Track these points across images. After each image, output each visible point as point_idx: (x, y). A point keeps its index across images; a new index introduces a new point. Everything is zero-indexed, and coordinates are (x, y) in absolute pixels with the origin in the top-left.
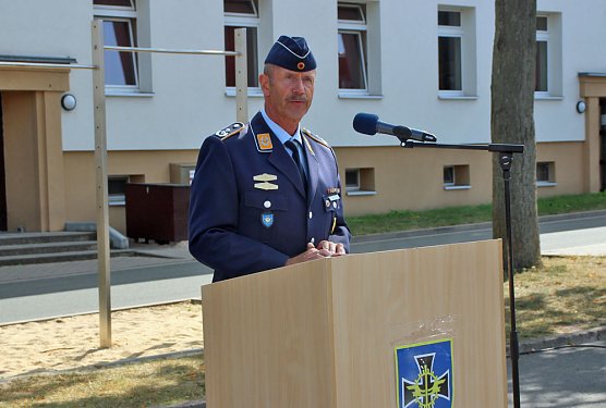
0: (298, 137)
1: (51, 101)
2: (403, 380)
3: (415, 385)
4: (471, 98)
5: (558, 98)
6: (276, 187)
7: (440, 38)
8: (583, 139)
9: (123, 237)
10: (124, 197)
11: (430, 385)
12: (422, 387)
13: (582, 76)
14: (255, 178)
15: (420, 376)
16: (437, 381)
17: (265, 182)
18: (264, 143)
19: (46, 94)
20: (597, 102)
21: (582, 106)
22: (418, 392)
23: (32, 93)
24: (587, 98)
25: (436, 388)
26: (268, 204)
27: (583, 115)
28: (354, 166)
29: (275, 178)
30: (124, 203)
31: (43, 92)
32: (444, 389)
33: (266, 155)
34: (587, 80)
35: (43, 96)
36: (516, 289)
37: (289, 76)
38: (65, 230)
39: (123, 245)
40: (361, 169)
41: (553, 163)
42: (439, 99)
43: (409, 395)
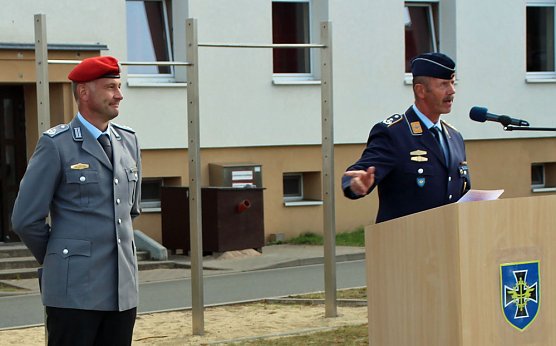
0: (439, 125)
2: (506, 287)
3: (513, 291)
6: (426, 159)
9: (161, 247)
10: (159, 203)
11: (524, 292)
12: (518, 292)
14: (412, 153)
15: (517, 284)
16: (529, 289)
17: (419, 156)
18: (416, 129)
22: (515, 295)
25: (528, 294)
26: (421, 171)
29: (425, 153)
30: (159, 210)
32: (533, 295)
33: (417, 137)
37: (444, 83)
39: (162, 256)
42: (527, 83)
43: (509, 297)
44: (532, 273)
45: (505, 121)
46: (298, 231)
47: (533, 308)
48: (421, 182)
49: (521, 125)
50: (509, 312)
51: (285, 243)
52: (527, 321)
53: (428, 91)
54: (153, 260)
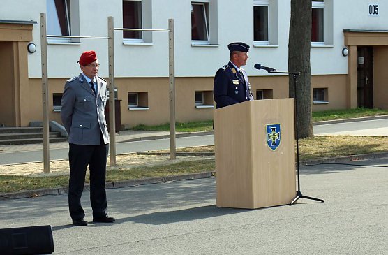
1: (22, 47)
2: (268, 133)
3: (271, 135)
4: (274, 46)
5: (330, 46)
6: (238, 83)
7: (254, 7)
8: (346, 73)
11: (275, 136)
13: (346, 32)
14: (233, 81)
15: (272, 133)
16: (276, 134)
18: (234, 71)
19: (19, 43)
20: (356, 48)
21: (346, 51)
22: (272, 137)
23: (11, 42)
24: (349, 46)
26: (237, 88)
27: (347, 57)
28: (200, 89)
31: (17, 42)
32: (278, 137)
33: (235, 74)
34: (349, 35)
35: (17, 44)
36: (300, 147)
37: (245, 54)
38: (29, 126)
40: (204, 92)
41: (327, 88)
42: (254, 47)
43: (269, 137)
44: (277, 128)
45: (267, 69)
46: (136, 123)
47: (278, 142)
48: (237, 92)
49: (273, 71)
50: (269, 143)
51: (130, 129)
52: (276, 147)
53: (239, 57)
54: (63, 137)
